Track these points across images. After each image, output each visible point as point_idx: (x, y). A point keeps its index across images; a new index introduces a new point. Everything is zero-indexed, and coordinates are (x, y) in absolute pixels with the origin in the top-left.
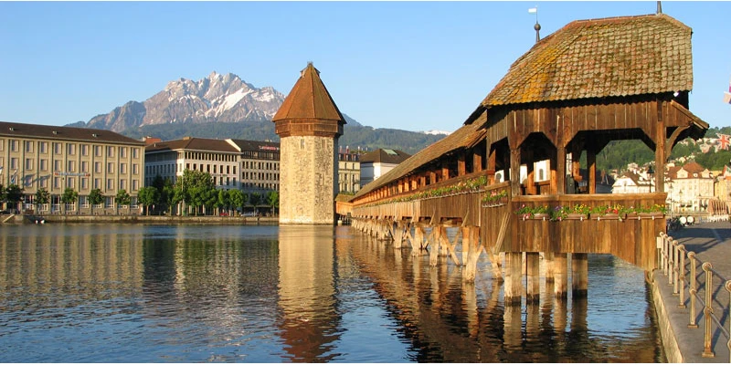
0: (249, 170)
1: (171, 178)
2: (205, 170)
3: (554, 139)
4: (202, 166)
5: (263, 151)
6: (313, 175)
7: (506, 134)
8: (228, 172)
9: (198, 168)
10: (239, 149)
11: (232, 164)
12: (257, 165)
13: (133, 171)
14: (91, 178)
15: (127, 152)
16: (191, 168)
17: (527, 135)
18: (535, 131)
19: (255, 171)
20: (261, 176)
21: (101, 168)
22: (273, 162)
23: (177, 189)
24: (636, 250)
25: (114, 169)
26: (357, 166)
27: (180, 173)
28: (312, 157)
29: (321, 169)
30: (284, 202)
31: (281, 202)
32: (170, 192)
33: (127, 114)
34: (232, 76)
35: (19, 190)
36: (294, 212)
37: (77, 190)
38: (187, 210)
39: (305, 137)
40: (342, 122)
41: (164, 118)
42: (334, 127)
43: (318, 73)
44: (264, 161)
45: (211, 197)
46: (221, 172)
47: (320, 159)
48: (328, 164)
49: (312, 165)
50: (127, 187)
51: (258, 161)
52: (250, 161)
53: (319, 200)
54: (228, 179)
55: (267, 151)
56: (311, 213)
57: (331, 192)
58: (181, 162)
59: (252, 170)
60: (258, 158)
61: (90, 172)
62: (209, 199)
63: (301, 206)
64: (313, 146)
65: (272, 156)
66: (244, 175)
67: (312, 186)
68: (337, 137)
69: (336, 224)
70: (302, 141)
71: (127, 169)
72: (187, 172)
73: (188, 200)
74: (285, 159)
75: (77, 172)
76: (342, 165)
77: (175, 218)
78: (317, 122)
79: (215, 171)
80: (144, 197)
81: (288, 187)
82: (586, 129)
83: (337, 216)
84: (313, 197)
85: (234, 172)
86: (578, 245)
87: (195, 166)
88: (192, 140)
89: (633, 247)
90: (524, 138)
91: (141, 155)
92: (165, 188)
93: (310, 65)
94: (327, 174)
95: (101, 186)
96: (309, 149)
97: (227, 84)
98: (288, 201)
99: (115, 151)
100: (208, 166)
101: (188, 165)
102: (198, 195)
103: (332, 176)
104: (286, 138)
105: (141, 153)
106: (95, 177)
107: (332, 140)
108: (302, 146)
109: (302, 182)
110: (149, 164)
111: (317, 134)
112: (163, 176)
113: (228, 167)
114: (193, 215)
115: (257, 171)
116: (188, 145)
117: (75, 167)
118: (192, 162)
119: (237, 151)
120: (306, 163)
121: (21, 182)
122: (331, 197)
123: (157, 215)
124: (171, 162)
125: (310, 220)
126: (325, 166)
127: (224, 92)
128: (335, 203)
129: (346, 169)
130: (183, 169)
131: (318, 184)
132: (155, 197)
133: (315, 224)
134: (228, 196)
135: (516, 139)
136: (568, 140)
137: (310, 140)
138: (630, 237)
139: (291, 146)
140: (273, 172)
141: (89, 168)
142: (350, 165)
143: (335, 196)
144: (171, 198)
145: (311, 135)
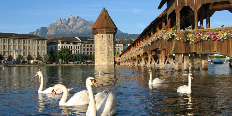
0: (84, 48)
1: (56, 51)
2: (68, 48)
3: (193, 8)
4: (67, 46)
5: (88, 41)
6: (106, 48)
7: (174, 8)
8: (76, 48)
9: (66, 47)
10: (80, 40)
11: (78, 46)
12: (87, 46)
13: (43, 49)
14: (27, 52)
15: (40, 42)
16: (63, 47)
17: (182, 7)
18: (185, 5)
19: (86, 48)
20: (88, 50)
21: (31, 48)
22: (92, 45)
23: (58, 55)
24: (227, 49)
25: (36, 48)
26: (122, 45)
27: (59, 49)
28: (106, 41)
29: (109, 45)
30: (96, 58)
31: (95, 58)
32: (56, 56)
33: (41, 31)
34: (78, 17)
35: (2, 56)
36: (100, 61)
37: (23, 56)
38: (62, 62)
39: (103, 34)
40: (116, 29)
41: (54, 32)
42: (113, 31)
43: (107, 11)
44: (89, 44)
45: (70, 57)
46: (74, 48)
47: (109, 42)
48: (112, 44)
49: (106, 44)
50: (40, 54)
51: (87, 44)
52: (84, 44)
53: (109, 56)
54: (76, 51)
55: (90, 41)
56: (106, 61)
57: (113, 54)
58: (60, 45)
59: (85, 48)
60: (87, 43)
61: (27, 50)
62: (70, 58)
63: (102, 59)
64: (106, 37)
65: (92, 42)
66: (82, 49)
67: (106, 52)
68: (114, 34)
69: (115, 65)
70: (102, 36)
71: (40, 48)
72: (62, 48)
73: (62, 58)
74: (96, 42)
75: (23, 50)
76: (117, 45)
77: (58, 65)
78: (107, 29)
79: (72, 48)
80: (47, 57)
81: (97, 52)
82: (206, 3)
83: (115, 62)
84: (106, 55)
85: (79, 49)
86: (204, 48)
87: (64, 46)
88: (63, 37)
89: (226, 48)
90: (181, 9)
91: (45, 43)
92: (54, 54)
93: (104, 9)
94: (111, 47)
95: (31, 54)
96: (104, 39)
97: (76, 20)
98: (98, 57)
99: (36, 42)
100: (69, 46)
101: (62, 46)
102: (66, 56)
103: (113, 48)
104: (96, 35)
105: (45, 42)
106: (29, 51)
107: (112, 35)
108: (102, 37)
109: (102, 50)
110: (48, 46)
111: (107, 33)
112: (53, 51)
113: (76, 47)
114: (64, 64)
115: (87, 48)
116: (62, 39)
117: (22, 48)
118: (63, 45)
119: (79, 41)
120: (104, 44)
121: (3, 54)
122: (113, 55)
123: (52, 64)
124: (56, 45)
125: (106, 63)
126: (111, 44)
127: (75, 23)
128: (114, 57)
129: (118, 47)
130: (60, 48)
131: (108, 51)
132: (50, 58)
133: (107, 65)
134: (76, 56)
135: (178, 9)
136: (199, 8)
137: (105, 35)
138: (225, 44)
139: (98, 37)
140: (92, 48)
141: (27, 48)
142: (120, 45)
143: (114, 55)
144: (56, 58)
145: (105, 33)
